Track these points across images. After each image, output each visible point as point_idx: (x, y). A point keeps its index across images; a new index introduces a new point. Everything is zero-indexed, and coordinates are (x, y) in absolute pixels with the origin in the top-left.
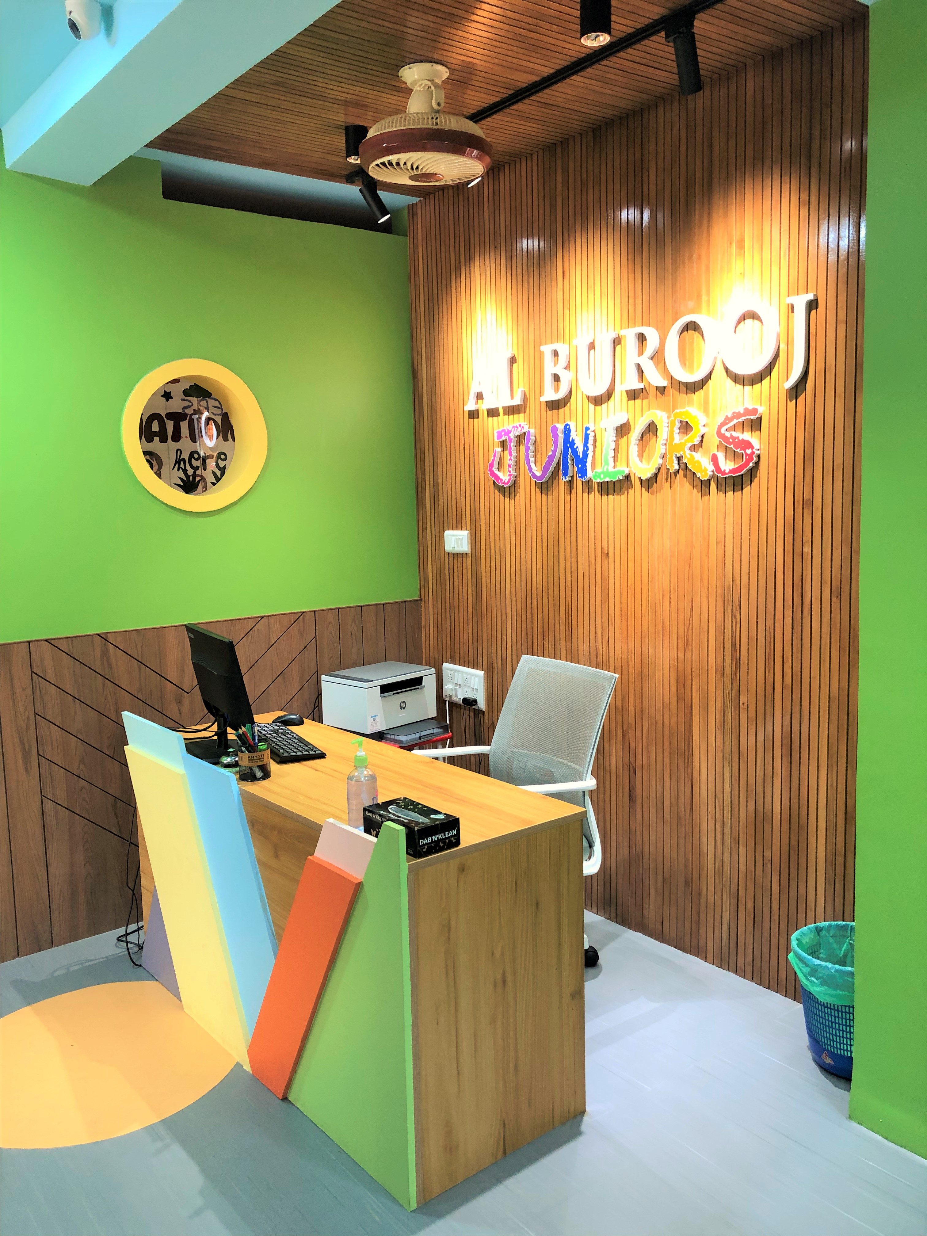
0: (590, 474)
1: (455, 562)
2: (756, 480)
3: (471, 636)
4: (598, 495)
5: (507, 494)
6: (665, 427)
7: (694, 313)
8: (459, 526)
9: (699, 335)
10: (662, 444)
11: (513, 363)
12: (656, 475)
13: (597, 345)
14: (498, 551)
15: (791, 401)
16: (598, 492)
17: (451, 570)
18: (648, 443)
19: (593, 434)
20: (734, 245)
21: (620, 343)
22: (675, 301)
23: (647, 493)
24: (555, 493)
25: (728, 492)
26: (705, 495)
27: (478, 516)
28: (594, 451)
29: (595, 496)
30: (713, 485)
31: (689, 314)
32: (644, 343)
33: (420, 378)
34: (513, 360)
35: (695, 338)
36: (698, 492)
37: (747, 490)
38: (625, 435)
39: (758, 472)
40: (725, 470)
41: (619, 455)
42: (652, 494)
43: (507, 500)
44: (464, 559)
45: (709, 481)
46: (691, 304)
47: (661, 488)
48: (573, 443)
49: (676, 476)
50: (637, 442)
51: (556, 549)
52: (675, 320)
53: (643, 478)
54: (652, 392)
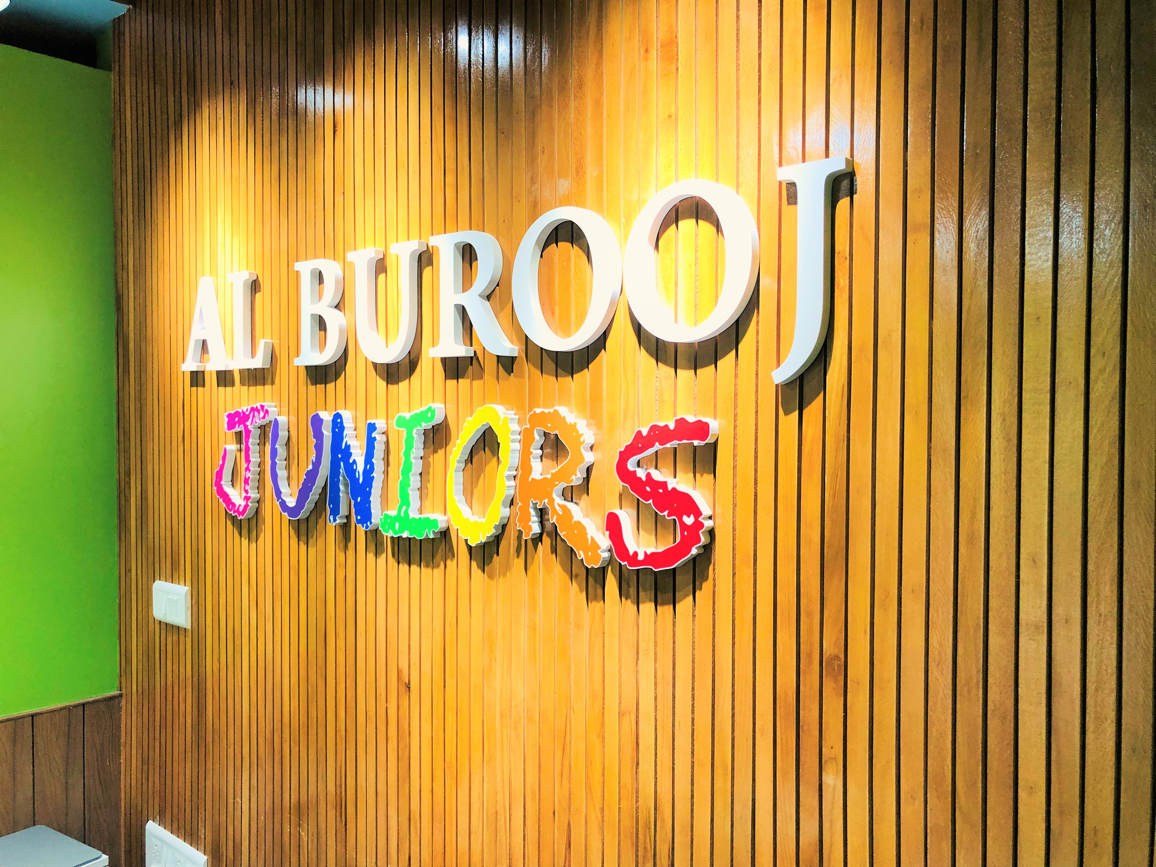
0: (377, 517)
1: (169, 639)
2: (707, 586)
3: (188, 784)
4: (392, 561)
5: (245, 531)
6: (513, 441)
7: (570, 204)
8: (176, 576)
9: (581, 253)
10: (508, 478)
11: (255, 293)
12: (497, 540)
13: (390, 263)
14: (230, 634)
15: (786, 413)
16: (393, 554)
17: (163, 653)
18: (481, 470)
19: (384, 438)
20: (653, 54)
21: (430, 263)
22: (532, 178)
23: (480, 572)
24: (321, 542)
25: (644, 602)
26: (595, 599)
27: (201, 565)
28: (386, 473)
29: (387, 562)
30: (611, 582)
31: (560, 205)
32: (474, 264)
33: (125, 310)
34: (255, 286)
35: (573, 259)
36: (581, 591)
37: (684, 605)
38: (441, 448)
39: (711, 568)
40: (636, 554)
41: (430, 486)
42: (491, 577)
43: (245, 542)
44: (182, 637)
45: (603, 570)
46: (564, 185)
47: (507, 567)
48: (347, 452)
49: (536, 547)
50: (463, 465)
51: (321, 652)
52: (533, 216)
53: (473, 544)
54: (490, 366)
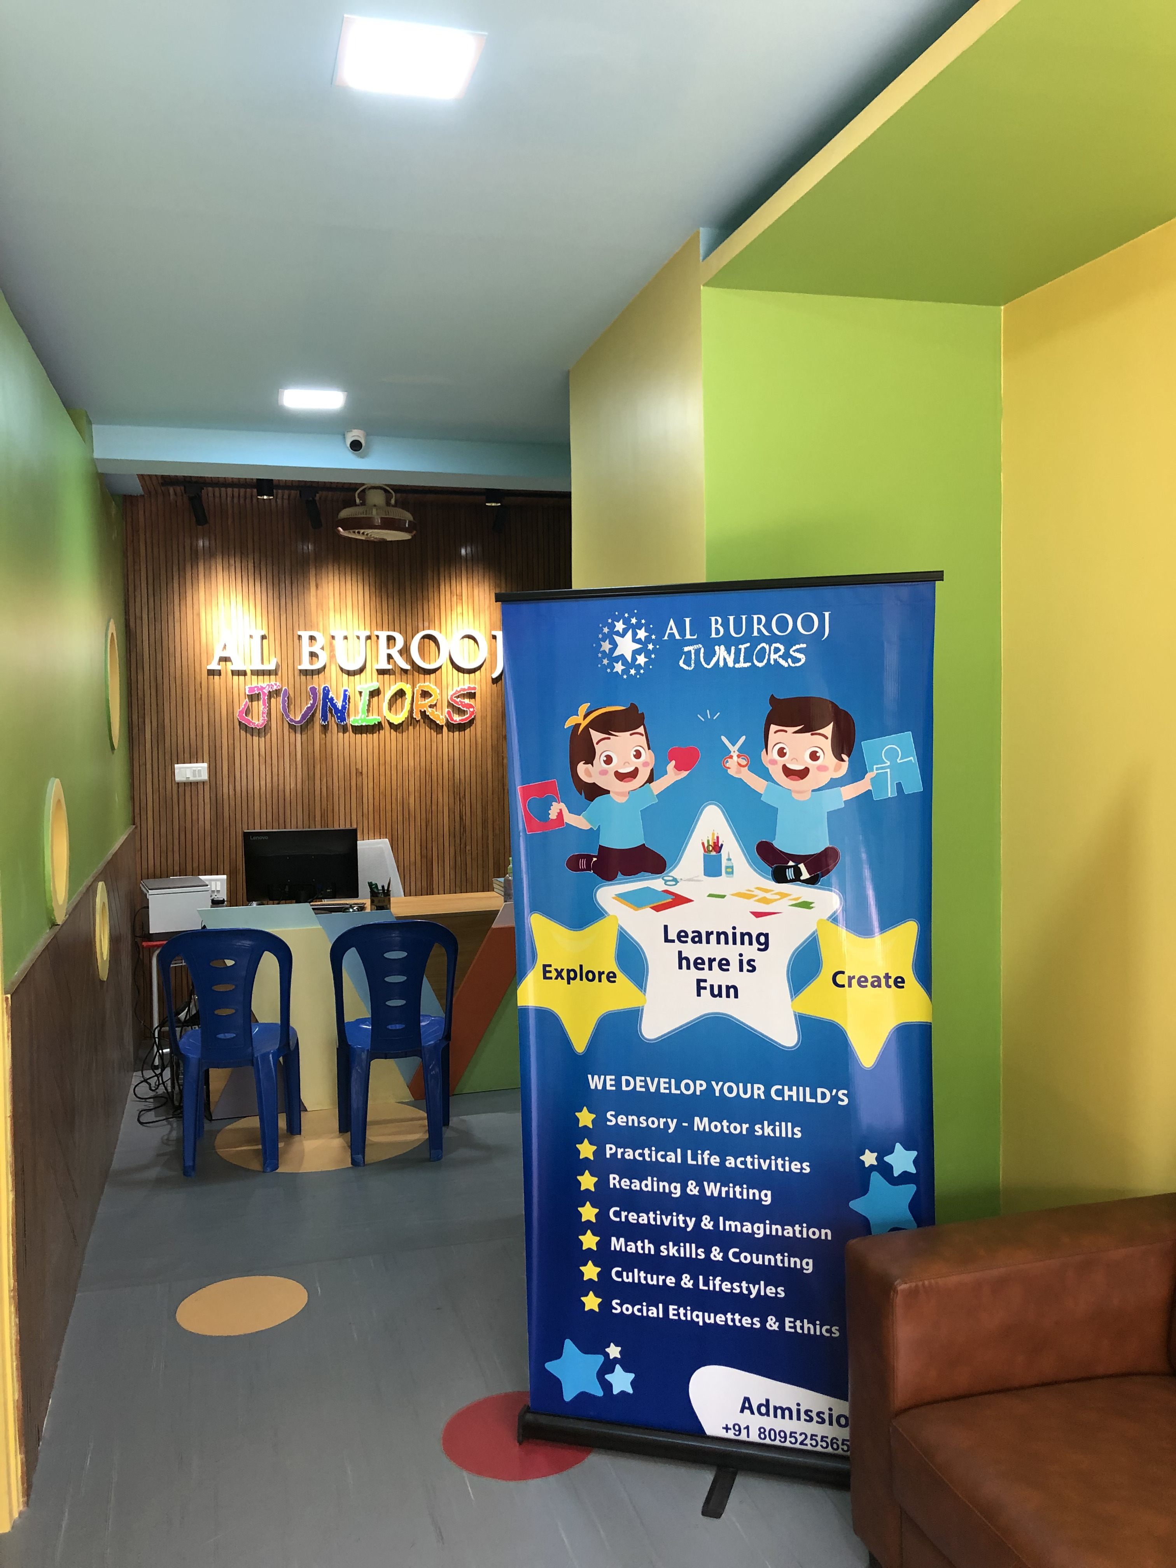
0: (346, 720)
1: (190, 787)
2: (474, 726)
5: (255, 733)
6: (410, 694)
8: (194, 760)
10: (408, 704)
11: (263, 640)
15: (493, 684)
16: (353, 732)
17: (181, 797)
18: (396, 702)
19: (349, 694)
21: (373, 639)
23: (395, 733)
25: (455, 732)
27: (218, 752)
28: (351, 707)
29: (350, 734)
30: (445, 728)
34: (263, 637)
36: (433, 732)
37: (467, 732)
38: (377, 697)
39: (475, 722)
40: (454, 720)
41: (373, 709)
42: (401, 734)
43: (256, 737)
44: (200, 786)
45: (443, 726)
46: (429, 624)
47: (408, 730)
48: (332, 700)
49: (420, 724)
50: (388, 702)
52: (417, 632)
53: (393, 724)
54: (398, 671)
